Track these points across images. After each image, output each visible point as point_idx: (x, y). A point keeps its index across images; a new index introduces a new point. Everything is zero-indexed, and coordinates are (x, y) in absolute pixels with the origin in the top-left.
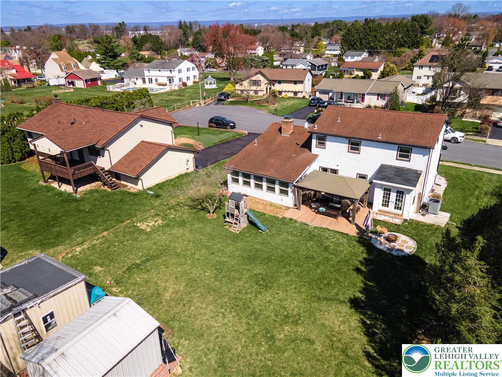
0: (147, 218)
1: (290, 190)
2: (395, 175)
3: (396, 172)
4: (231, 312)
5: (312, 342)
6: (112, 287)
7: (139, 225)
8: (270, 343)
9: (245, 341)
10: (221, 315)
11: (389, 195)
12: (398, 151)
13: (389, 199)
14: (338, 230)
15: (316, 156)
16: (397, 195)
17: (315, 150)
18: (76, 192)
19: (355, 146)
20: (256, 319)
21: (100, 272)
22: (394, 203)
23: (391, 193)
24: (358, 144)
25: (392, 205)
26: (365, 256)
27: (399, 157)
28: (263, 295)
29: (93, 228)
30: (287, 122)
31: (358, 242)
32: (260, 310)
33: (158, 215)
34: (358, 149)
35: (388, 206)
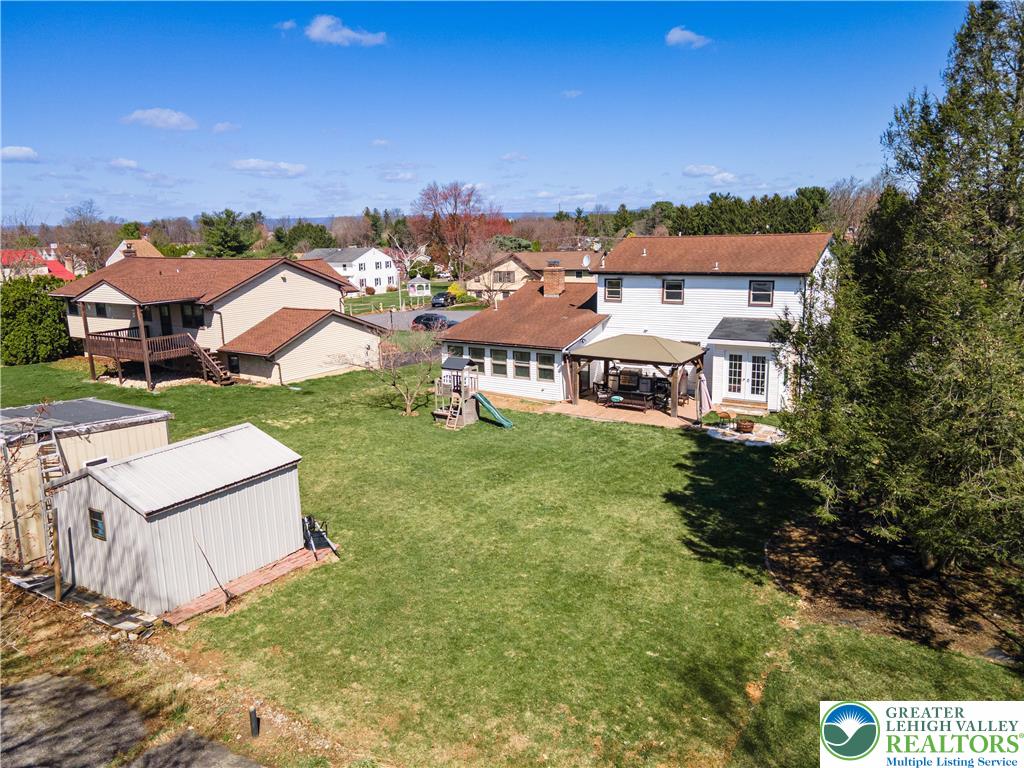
0: (285, 416)
1: (556, 368)
2: (747, 330)
3: (750, 325)
11: (740, 367)
12: (750, 288)
13: (740, 376)
14: (646, 424)
15: (605, 318)
16: (754, 367)
17: (603, 307)
18: (153, 388)
19: (673, 291)
22: (750, 382)
23: (743, 364)
24: (679, 287)
25: (746, 386)
26: (694, 449)
27: (754, 300)
30: (553, 271)
31: (682, 434)
33: (307, 412)
34: (679, 296)
35: (739, 390)
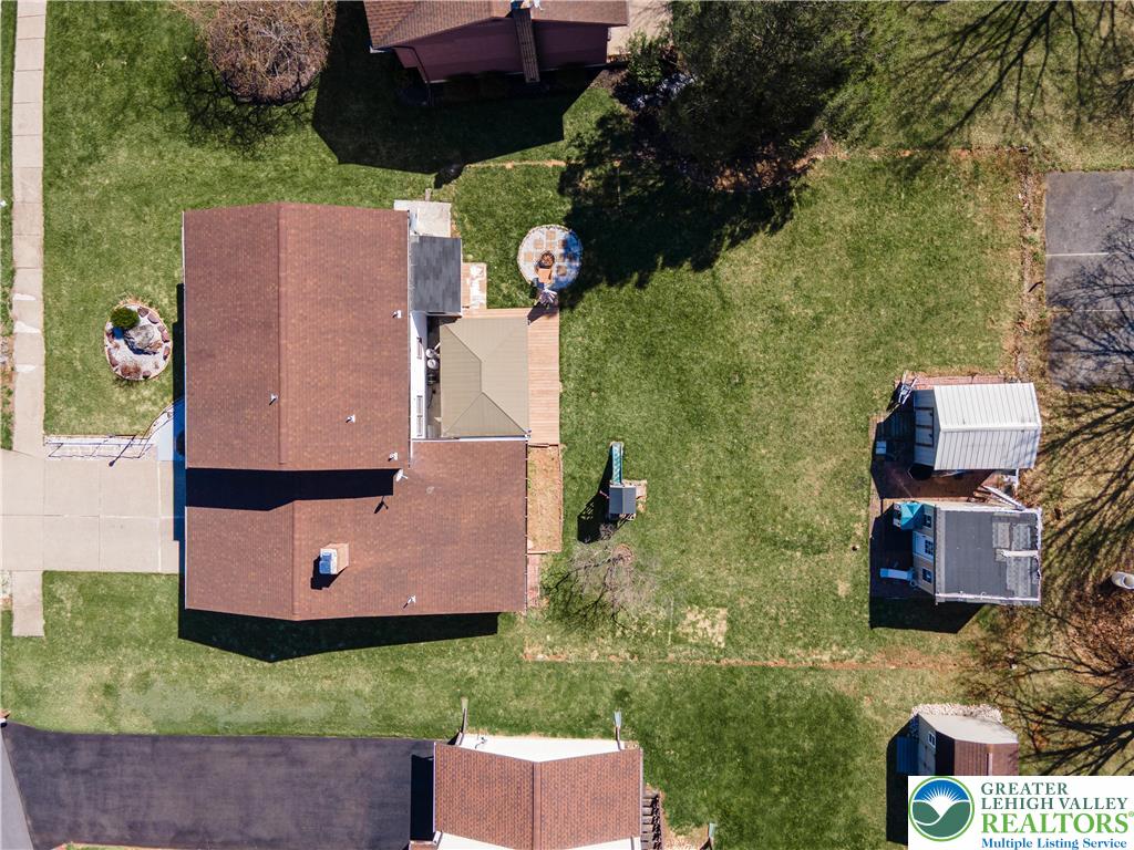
0: (697, 646)
4: (809, 380)
6: (858, 538)
7: (721, 639)
8: (824, 316)
9: (838, 339)
10: (820, 387)
20: (799, 349)
21: (846, 579)
26: (603, 286)
28: (757, 366)
29: (772, 695)
31: (572, 307)
32: (784, 353)
33: (676, 640)
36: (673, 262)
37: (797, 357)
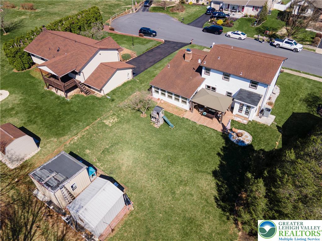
0: (109, 117)
2: (247, 97)
3: (248, 95)
4: (155, 178)
5: (192, 195)
6: (97, 163)
7: (105, 122)
8: (173, 195)
9: (162, 195)
10: (150, 180)
11: (243, 107)
12: (250, 83)
13: (242, 109)
14: (212, 128)
15: (204, 79)
16: (247, 108)
17: (204, 75)
20: (167, 182)
21: (89, 153)
22: (245, 112)
23: (244, 107)
24: (228, 76)
25: (243, 112)
26: (224, 145)
27: (251, 86)
28: (170, 168)
29: (81, 124)
30: (188, 53)
31: (222, 136)
32: (169, 177)
33: (114, 114)
34: (228, 79)
35: (241, 113)
36: (221, 166)
37: (165, 179)
